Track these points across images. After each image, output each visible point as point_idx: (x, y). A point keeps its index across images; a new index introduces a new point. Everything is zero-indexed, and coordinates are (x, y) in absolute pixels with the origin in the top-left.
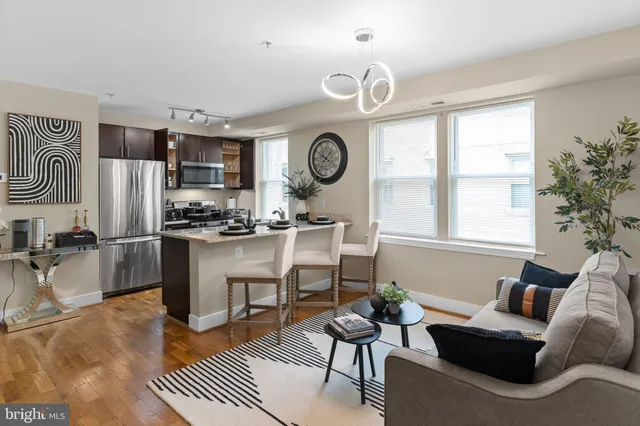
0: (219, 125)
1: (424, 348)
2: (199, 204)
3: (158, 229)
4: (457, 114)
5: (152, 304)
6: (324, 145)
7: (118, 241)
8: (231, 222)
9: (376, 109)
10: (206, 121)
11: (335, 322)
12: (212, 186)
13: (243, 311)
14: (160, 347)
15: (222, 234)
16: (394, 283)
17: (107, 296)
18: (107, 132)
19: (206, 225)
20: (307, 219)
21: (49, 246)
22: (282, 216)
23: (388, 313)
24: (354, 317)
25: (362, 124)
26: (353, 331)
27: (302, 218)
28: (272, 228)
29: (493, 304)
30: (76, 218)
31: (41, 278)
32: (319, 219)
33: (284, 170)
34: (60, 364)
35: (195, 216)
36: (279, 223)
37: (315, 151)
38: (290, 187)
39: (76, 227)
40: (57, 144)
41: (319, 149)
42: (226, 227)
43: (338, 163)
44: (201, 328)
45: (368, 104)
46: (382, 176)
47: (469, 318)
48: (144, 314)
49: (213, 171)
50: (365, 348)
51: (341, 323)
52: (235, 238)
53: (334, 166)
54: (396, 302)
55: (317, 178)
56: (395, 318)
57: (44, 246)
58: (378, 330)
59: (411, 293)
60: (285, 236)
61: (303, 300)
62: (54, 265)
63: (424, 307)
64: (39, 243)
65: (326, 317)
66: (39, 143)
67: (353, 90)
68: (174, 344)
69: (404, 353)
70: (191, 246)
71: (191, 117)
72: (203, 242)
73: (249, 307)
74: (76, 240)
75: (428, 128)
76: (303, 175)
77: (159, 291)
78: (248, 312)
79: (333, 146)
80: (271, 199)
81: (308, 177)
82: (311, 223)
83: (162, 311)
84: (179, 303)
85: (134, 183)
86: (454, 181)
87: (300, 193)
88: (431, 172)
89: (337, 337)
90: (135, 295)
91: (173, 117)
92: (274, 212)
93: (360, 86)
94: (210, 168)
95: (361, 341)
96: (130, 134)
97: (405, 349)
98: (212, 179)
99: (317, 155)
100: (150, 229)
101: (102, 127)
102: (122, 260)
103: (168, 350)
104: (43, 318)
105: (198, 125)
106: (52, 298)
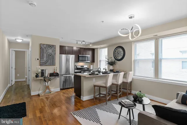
0: (89, 45)
1: (151, 112)
2: (83, 66)
3: (73, 73)
4: (162, 38)
5: (72, 93)
6: (118, 50)
7: (64, 76)
8: (92, 71)
9: (135, 39)
10: (85, 44)
11: (121, 101)
12: (87, 61)
14: (74, 104)
15: (90, 75)
16: (140, 91)
17: (61, 89)
18: (61, 47)
19: (85, 72)
20: (113, 71)
21: (49, 76)
22: (106, 70)
23: (138, 100)
24: (128, 101)
25: (130, 43)
26: (127, 105)
27: (112, 71)
28: (103, 73)
29: (175, 100)
30: (54, 69)
31: (47, 84)
32: (116, 71)
33: (106, 57)
34: (51, 105)
35: (82, 70)
36: (105, 72)
37: (115, 51)
38: (108, 62)
39: (54, 72)
40: (50, 51)
41: (117, 51)
42: (91, 73)
43: (122, 55)
44: (84, 100)
45: (132, 37)
46: (136, 59)
47: (166, 104)
48: (69, 95)
49: (87, 58)
50: (131, 110)
51: (124, 102)
52: (93, 76)
53: (121, 56)
54: (141, 97)
55: (116, 59)
56: (141, 102)
57: (47, 76)
58: (135, 105)
59: (146, 95)
62: (50, 81)
63: (150, 100)
64: (46, 75)
66: (46, 51)
67: (128, 33)
68: (77, 103)
69: (144, 113)
70: (82, 78)
71: (82, 43)
72: (85, 77)
74: (54, 75)
75: (152, 44)
76: (112, 59)
77: (73, 89)
79: (121, 50)
80: (103, 66)
81: (113, 59)
82: (114, 72)
83: (74, 94)
84: (78, 93)
85: (67, 60)
86: (161, 60)
87: (111, 63)
88: (153, 57)
89: (123, 106)
90: (67, 90)
91: (77, 43)
92: (104, 69)
93: (130, 32)
94: (86, 57)
95: (130, 108)
96: (66, 48)
97: (144, 111)
98: (87, 60)
99: (116, 53)
100: (71, 73)
101: (60, 46)
102: (64, 80)
103: (76, 105)
104: (47, 94)
105: (83, 45)
106: (49, 89)
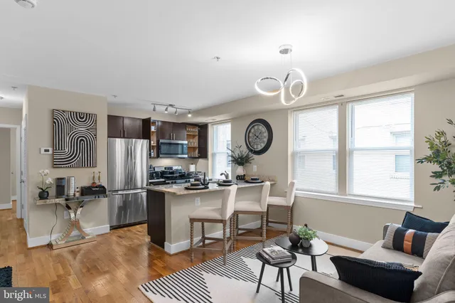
0: (184, 115)
1: (328, 273)
2: (171, 168)
3: (145, 186)
4: (354, 104)
5: (141, 235)
6: (256, 127)
7: (120, 192)
8: (192, 180)
9: (293, 102)
10: (176, 113)
11: (264, 251)
12: (179, 156)
13: (200, 241)
14: (146, 264)
15: (187, 189)
16: (306, 225)
17: (113, 228)
18: (113, 120)
19: (175, 183)
20: (244, 179)
21: (77, 195)
22: (227, 177)
23: (302, 247)
24: (277, 248)
25: (284, 112)
26: (277, 258)
27: (241, 178)
28: (220, 185)
29: (381, 242)
30: (94, 177)
31: (73, 215)
32: (252, 179)
33: (228, 145)
34: (84, 271)
35: (169, 176)
36: (224, 182)
37: (250, 131)
38: (232, 156)
39: (94, 183)
40: (82, 129)
41: (253, 130)
42: (189, 184)
43: (266, 140)
44: (172, 252)
45: (288, 98)
46: (298, 149)
47: (362, 252)
48: (135, 241)
49: (180, 147)
50: (285, 270)
51: (268, 252)
52: (195, 191)
53: (263, 142)
54: (307, 239)
55: (251, 151)
56: (307, 250)
57: (74, 195)
58: (294, 258)
59: (319, 233)
60: (230, 191)
61: (241, 235)
62: (82, 207)
63: (328, 243)
64: (72, 193)
65: (257, 248)
66: (71, 129)
67: (277, 89)
68: (155, 261)
69: (313, 275)
70: (167, 197)
71: (167, 108)
72: (174, 194)
73: (204, 238)
74: (93, 191)
75: (332, 114)
76: (241, 149)
77: (146, 225)
78: (204, 242)
79: (263, 128)
80: (219, 165)
81: (245, 150)
82: (247, 182)
83: (147, 239)
84: (158, 235)
85: (129, 154)
86: (351, 152)
87: (239, 161)
88: (334, 146)
89: (266, 262)
90: (130, 228)
91: (154, 110)
92: (222, 174)
93: (282, 85)
94: (178, 144)
95: (282, 266)
96: (127, 122)
97: (313, 272)
98: (180, 151)
99: (251, 135)
100: (139, 184)
101: (109, 117)
102: (122, 205)
103: (151, 265)
104: (73, 241)
105: (171, 115)
106: (79, 228)
